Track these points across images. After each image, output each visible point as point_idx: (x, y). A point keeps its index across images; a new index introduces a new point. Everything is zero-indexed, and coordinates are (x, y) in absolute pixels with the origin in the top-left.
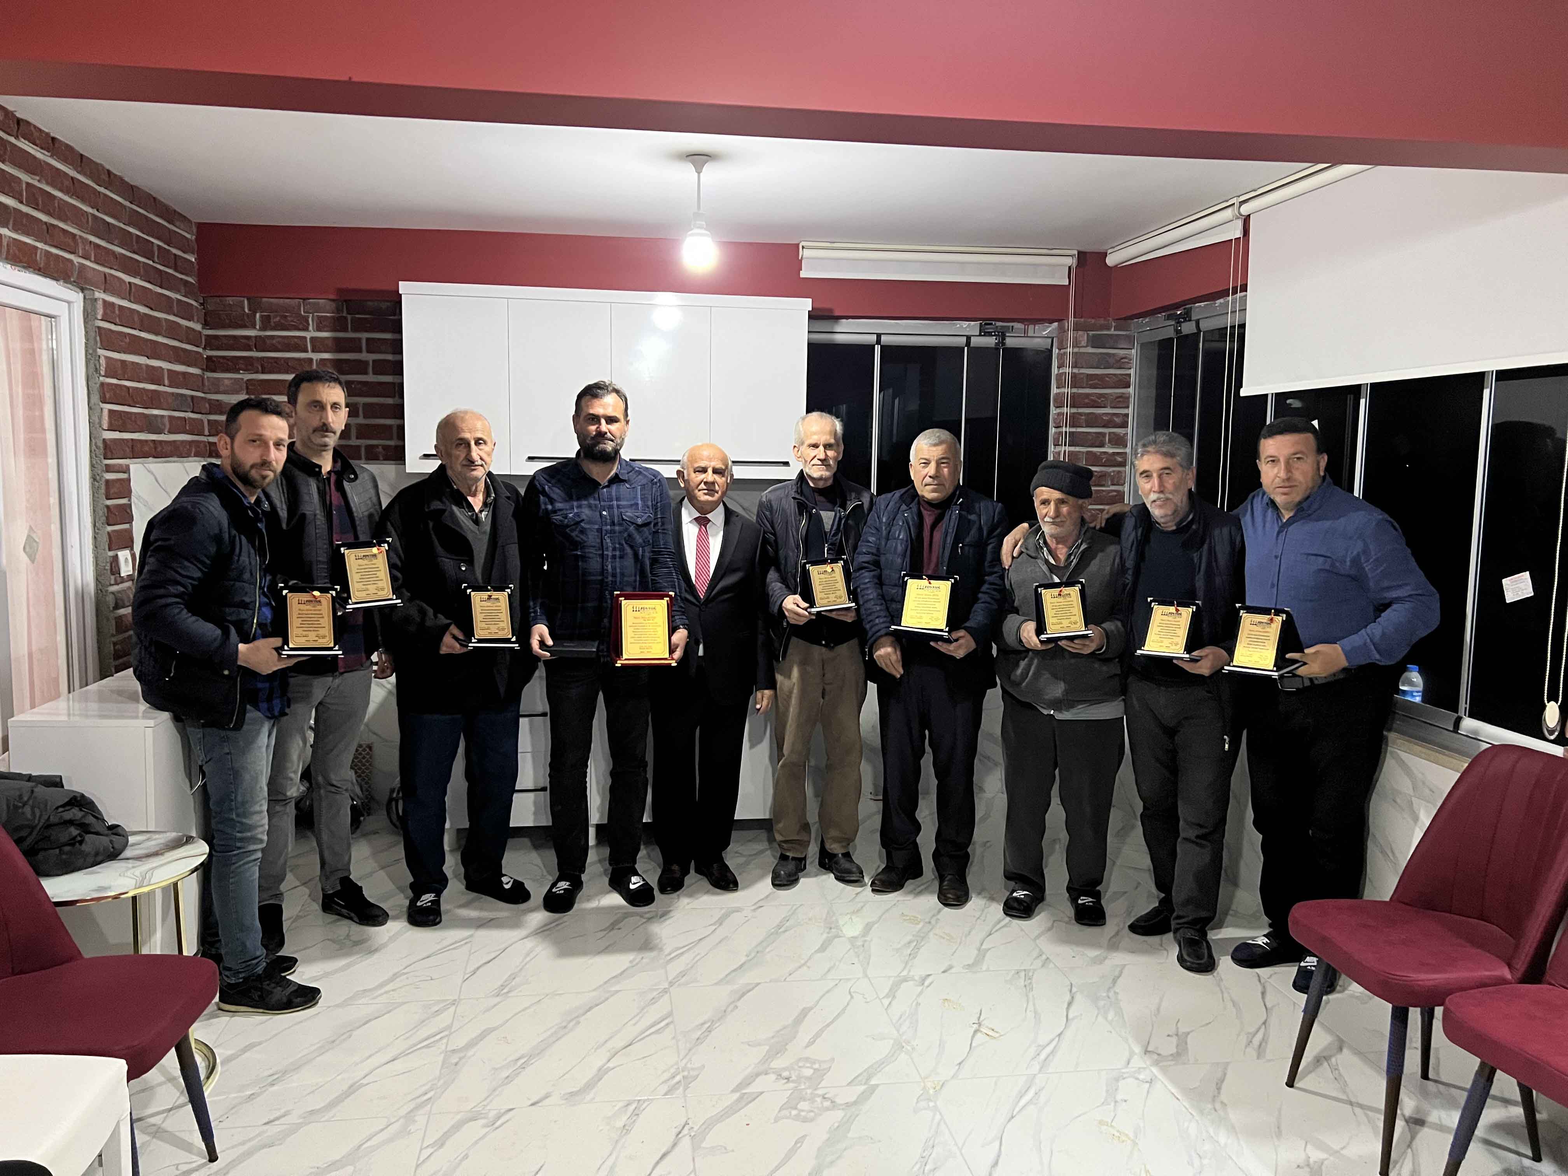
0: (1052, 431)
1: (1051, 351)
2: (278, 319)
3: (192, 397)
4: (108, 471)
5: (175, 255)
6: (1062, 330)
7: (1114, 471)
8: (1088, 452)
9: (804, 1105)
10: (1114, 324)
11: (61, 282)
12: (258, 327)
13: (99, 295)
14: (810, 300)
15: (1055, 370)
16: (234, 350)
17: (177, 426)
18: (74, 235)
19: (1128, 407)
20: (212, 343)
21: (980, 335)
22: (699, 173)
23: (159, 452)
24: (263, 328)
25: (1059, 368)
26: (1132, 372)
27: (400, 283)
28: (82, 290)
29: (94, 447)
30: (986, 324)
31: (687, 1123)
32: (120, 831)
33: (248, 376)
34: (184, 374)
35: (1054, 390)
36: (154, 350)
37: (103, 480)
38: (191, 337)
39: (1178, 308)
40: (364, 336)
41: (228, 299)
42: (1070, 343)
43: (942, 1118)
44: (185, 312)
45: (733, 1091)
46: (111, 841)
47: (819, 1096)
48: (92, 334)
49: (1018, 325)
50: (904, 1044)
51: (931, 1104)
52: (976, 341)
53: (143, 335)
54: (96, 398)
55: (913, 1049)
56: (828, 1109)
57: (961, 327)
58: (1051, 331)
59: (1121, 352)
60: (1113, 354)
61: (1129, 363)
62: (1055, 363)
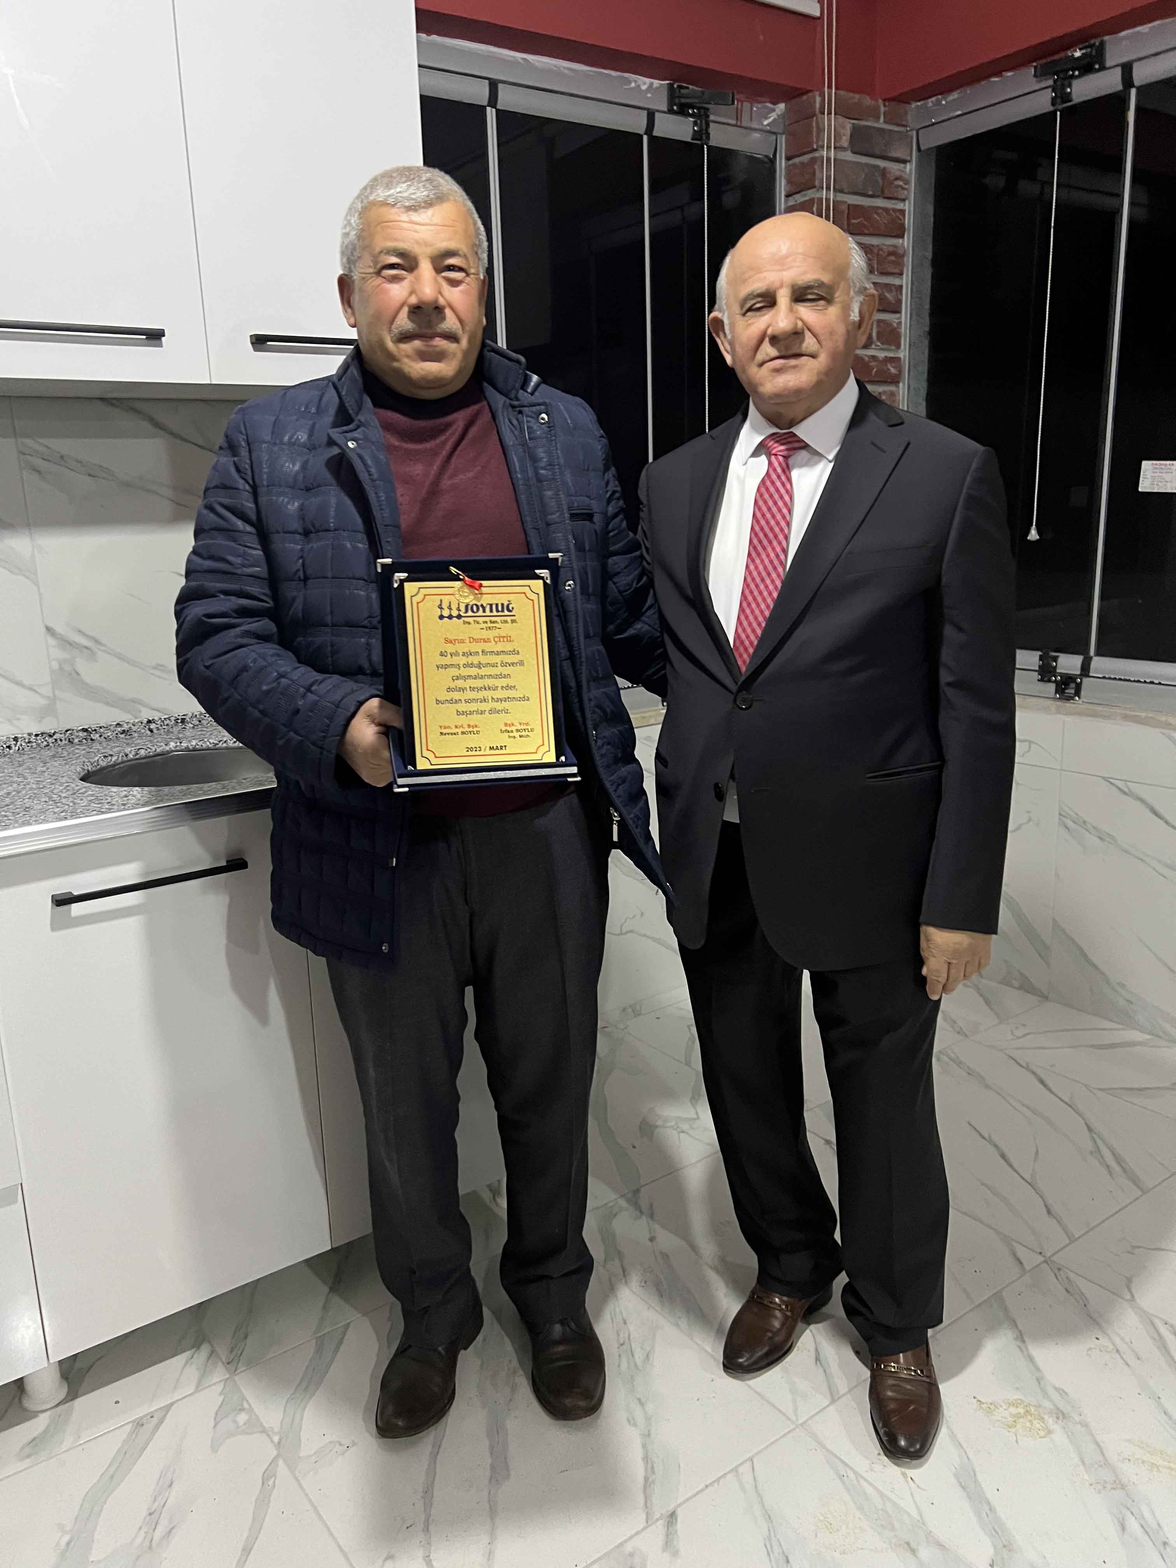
1: (772, 161)
6: (804, 117)
7: (885, 392)
15: (781, 203)
19: (901, 274)
21: (669, 112)
25: (790, 194)
30: (678, 87)
39: (1071, 46)
52: (663, 125)
57: (639, 86)
58: (775, 119)
59: (893, 167)
60: (884, 169)
61: (903, 189)
62: (781, 186)
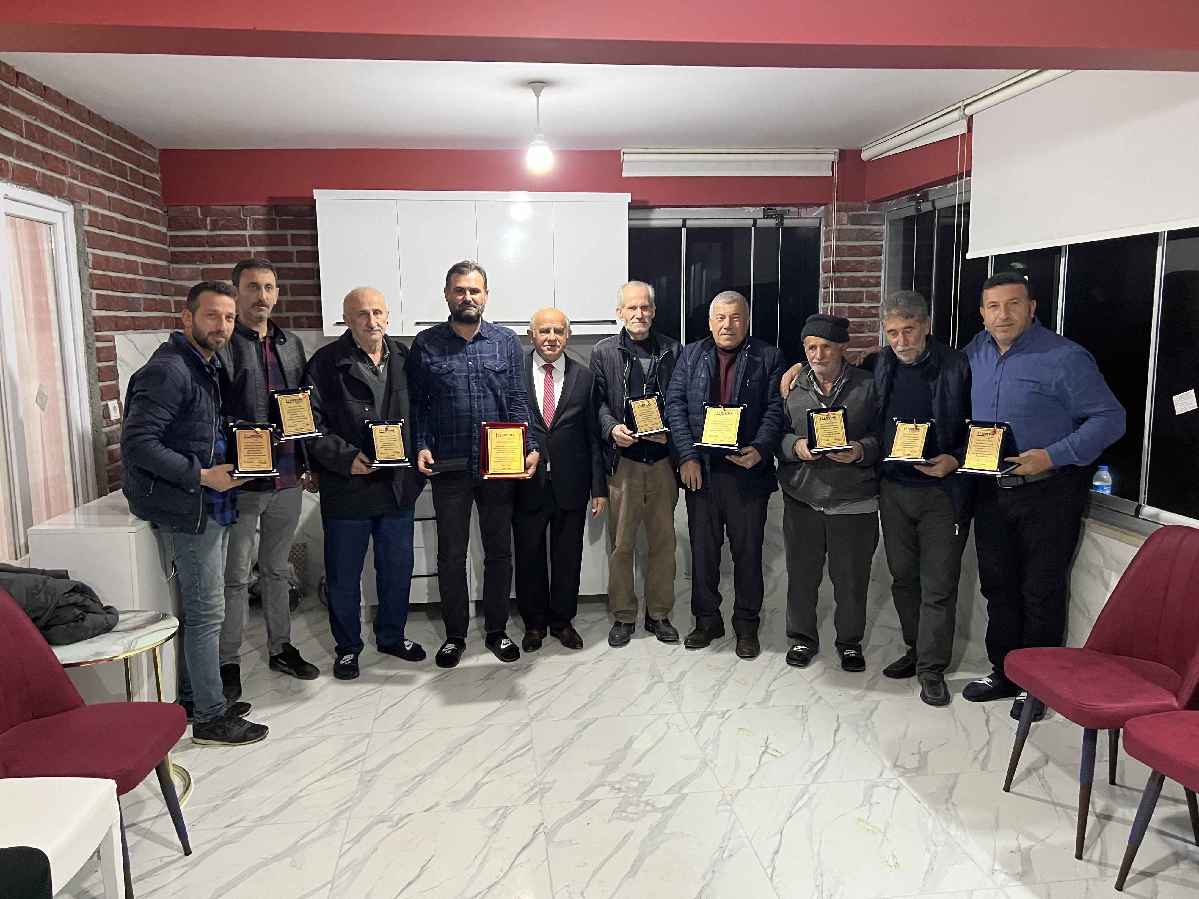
0: (822, 291)
1: (819, 228)
2: (223, 222)
3: (161, 283)
4: (97, 341)
5: (143, 174)
6: (828, 213)
7: (870, 321)
8: (849, 307)
9: (630, 809)
10: (868, 206)
11: (56, 197)
12: (208, 228)
13: (86, 206)
14: (630, 194)
15: (823, 244)
16: (191, 246)
17: (151, 306)
18: (64, 161)
19: (881, 271)
20: (174, 241)
21: (764, 218)
22: (538, 96)
23: (137, 325)
24: (213, 229)
25: (826, 241)
26: (883, 243)
27: (314, 190)
28: (73, 203)
29: (86, 323)
30: (768, 209)
31: (542, 824)
32: (112, 610)
33: (202, 267)
34: (154, 266)
35: (822, 259)
36: (131, 248)
37: (95, 347)
38: (159, 237)
39: (918, 192)
40: (289, 233)
41: (185, 207)
42: (834, 221)
43: (737, 818)
44: (153, 218)
45: (578, 799)
46: (106, 618)
47: (642, 802)
48: (82, 237)
49: (793, 209)
50: (708, 763)
51: (729, 808)
52: (761, 223)
53: (121, 236)
54: (86, 286)
55: (715, 766)
56: (649, 812)
57: (749, 211)
58: (817, 214)
59: (875, 228)
60: (869, 229)
61: (881, 236)
62: (823, 238)
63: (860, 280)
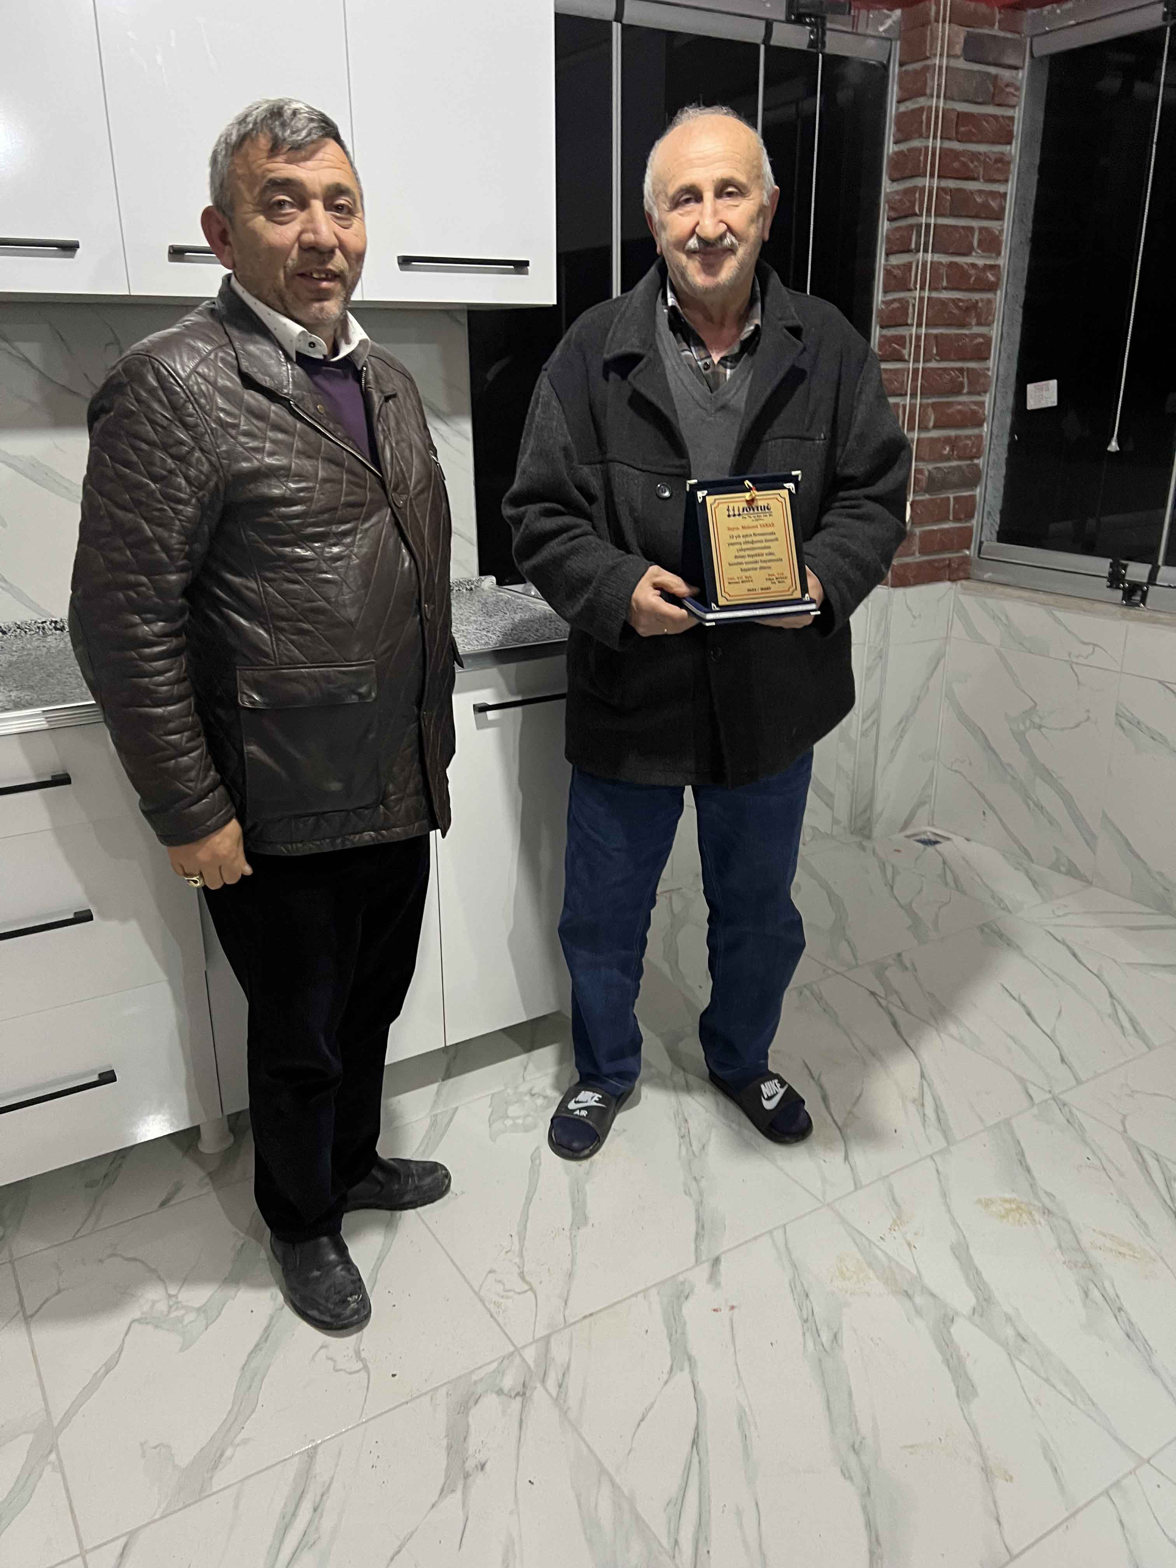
0: (884, 227)
1: (886, 67)
6: (919, 24)
10: (998, 15)
15: (892, 109)
21: (788, 20)
25: (904, 101)
35: (891, 147)
52: (781, 34)
58: (890, 27)
59: (1006, 74)
60: (996, 77)
61: (1014, 95)
62: (893, 91)
63: (975, 200)
